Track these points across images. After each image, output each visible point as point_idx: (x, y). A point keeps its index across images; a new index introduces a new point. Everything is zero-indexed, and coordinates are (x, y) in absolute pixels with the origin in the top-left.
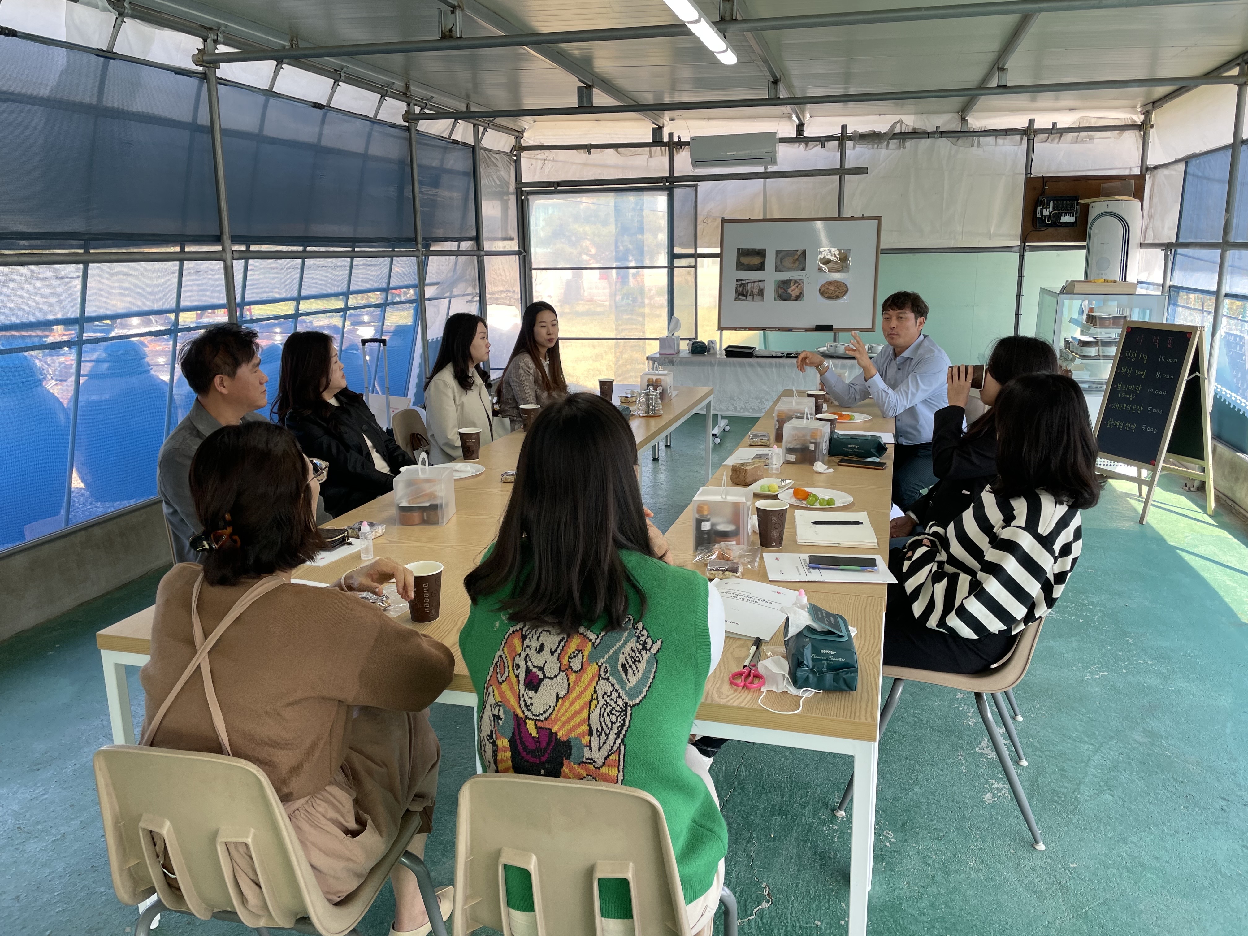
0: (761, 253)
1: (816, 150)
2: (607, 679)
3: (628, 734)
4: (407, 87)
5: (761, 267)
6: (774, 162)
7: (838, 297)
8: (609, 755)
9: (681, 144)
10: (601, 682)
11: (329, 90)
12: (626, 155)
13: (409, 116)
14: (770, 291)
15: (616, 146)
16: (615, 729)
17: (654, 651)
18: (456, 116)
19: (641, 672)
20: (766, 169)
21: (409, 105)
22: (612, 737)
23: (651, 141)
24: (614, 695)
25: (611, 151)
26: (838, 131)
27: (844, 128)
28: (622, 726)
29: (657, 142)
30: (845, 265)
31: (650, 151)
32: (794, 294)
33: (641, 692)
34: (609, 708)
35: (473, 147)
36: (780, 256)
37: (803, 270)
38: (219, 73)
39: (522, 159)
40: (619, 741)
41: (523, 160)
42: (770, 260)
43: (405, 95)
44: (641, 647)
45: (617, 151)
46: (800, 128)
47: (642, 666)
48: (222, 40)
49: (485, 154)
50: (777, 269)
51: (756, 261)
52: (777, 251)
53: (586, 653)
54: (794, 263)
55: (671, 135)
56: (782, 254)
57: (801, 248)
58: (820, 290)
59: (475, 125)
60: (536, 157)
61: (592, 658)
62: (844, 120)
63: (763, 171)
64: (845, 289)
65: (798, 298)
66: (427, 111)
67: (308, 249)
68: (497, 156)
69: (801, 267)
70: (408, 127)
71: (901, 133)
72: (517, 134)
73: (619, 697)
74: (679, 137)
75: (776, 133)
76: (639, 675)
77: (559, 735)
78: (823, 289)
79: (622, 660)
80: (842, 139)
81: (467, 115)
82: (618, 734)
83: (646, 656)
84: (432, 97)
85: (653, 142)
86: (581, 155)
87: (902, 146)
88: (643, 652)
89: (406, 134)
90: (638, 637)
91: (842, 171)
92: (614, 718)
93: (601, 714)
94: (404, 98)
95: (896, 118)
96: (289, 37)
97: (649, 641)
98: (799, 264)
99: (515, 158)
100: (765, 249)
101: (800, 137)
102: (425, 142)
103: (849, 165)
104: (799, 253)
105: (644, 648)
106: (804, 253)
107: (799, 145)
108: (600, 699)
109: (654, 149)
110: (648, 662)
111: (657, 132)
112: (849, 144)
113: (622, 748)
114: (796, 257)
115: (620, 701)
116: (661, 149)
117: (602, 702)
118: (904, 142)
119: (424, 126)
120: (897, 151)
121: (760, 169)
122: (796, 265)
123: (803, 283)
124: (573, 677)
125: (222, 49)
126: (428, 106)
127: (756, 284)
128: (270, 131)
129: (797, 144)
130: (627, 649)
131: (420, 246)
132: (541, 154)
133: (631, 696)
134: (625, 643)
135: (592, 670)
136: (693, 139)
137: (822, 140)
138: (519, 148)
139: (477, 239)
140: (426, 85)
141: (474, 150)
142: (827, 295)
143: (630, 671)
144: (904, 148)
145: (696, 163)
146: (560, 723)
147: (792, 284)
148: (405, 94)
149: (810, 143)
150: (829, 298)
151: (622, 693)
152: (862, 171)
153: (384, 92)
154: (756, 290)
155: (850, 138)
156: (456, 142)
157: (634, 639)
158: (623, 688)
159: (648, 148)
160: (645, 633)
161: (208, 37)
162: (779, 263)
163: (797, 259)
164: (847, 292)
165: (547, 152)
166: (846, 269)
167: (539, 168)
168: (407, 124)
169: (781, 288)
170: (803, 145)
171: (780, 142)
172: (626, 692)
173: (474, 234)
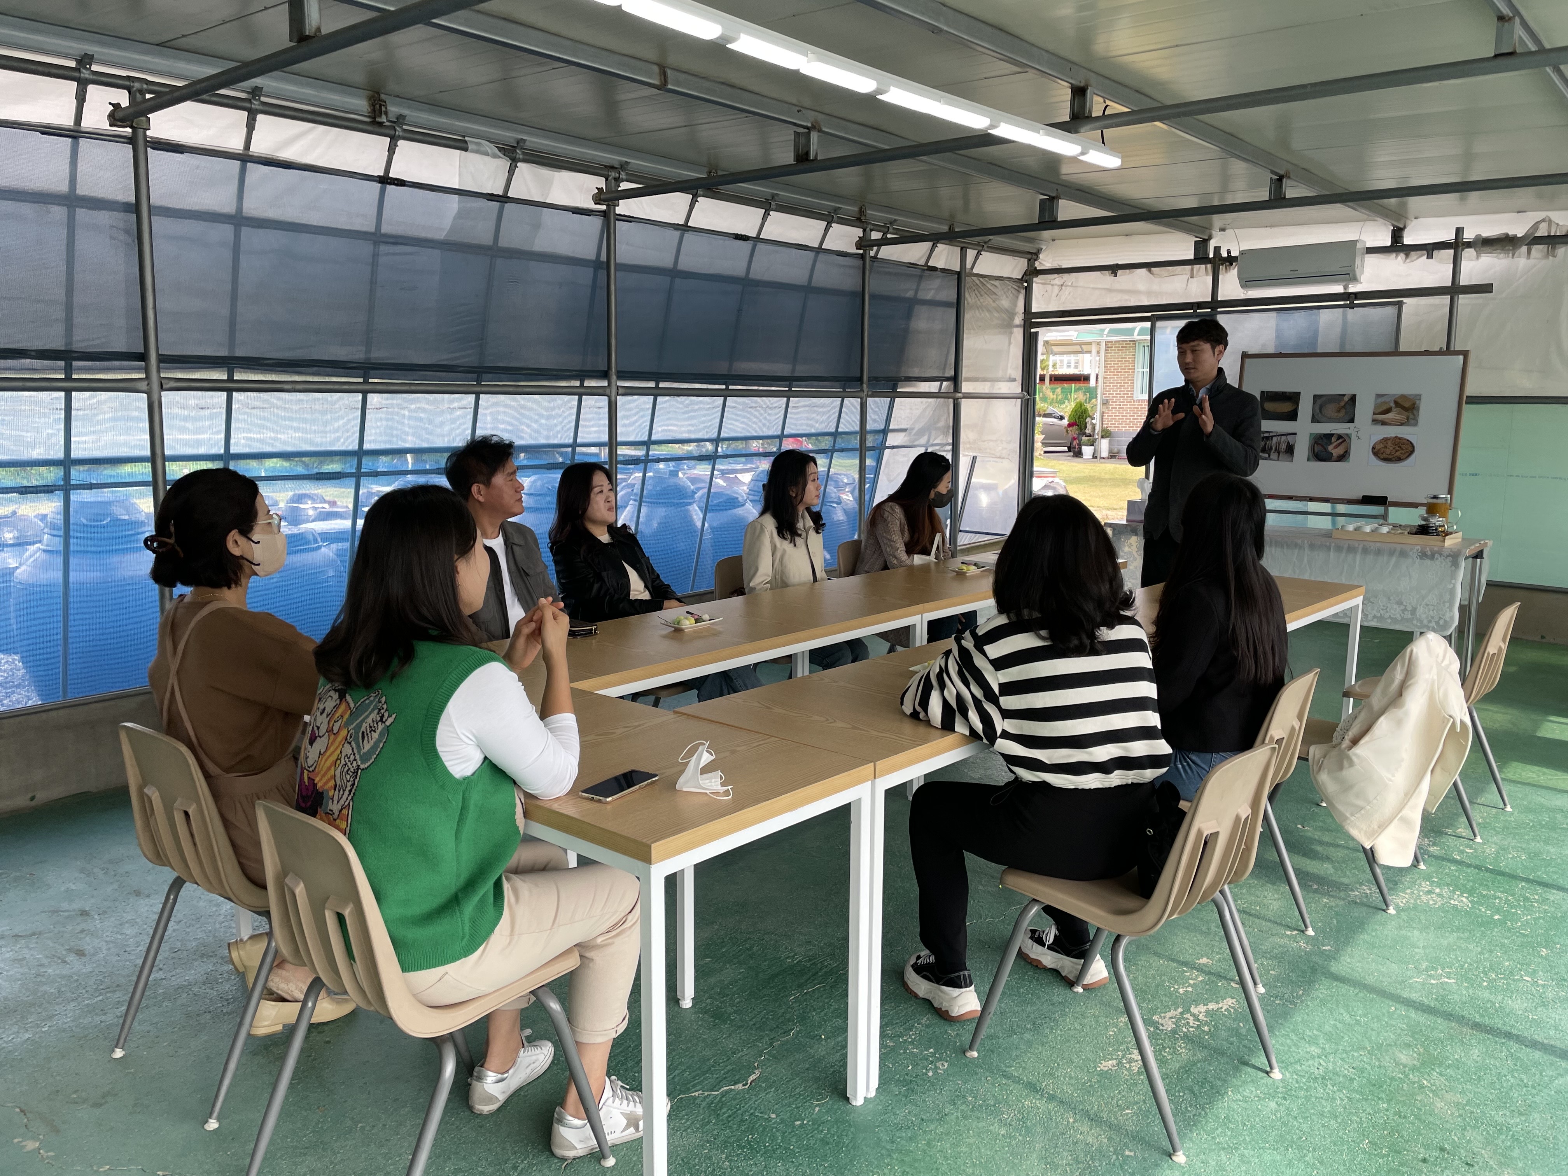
0: (1293, 398)
1: (1421, 261)
2: (350, 743)
3: (357, 793)
4: (862, 212)
5: (1292, 416)
6: (1354, 279)
7: (1399, 459)
8: (342, 809)
9: (1230, 260)
10: (346, 745)
11: (760, 221)
12: (1160, 276)
13: (864, 243)
14: (1302, 448)
15: (1148, 266)
16: (349, 788)
17: (388, 723)
18: (936, 238)
19: (374, 740)
20: (1345, 288)
21: (864, 230)
22: (347, 792)
23: (1192, 257)
24: (352, 758)
25: (1143, 271)
26: (1450, 236)
27: (1459, 231)
28: (353, 785)
29: (1200, 257)
30: (1411, 416)
31: (1192, 270)
32: (1336, 452)
33: (371, 758)
34: (346, 768)
35: (959, 274)
36: (1319, 402)
37: (1352, 420)
38: (619, 210)
39: (1034, 284)
40: (350, 798)
41: (1035, 286)
42: (1305, 408)
43: (859, 221)
44: (379, 719)
45: (1150, 271)
46: (1397, 234)
47: (375, 735)
48: (624, 177)
49: (978, 282)
50: (1315, 420)
51: (1286, 407)
52: (1315, 396)
53: (344, 719)
54: (1339, 411)
55: (1217, 249)
56: (1323, 399)
57: (1348, 391)
58: (1373, 448)
59: (962, 249)
60: (1052, 282)
61: (347, 724)
62: (1459, 221)
63: (1342, 291)
64: (1410, 449)
65: (1343, 457)
66: (889, 236)
67: (731, 387)
68: (997, 283)
69: (1348, 418)
70: (862, 255)
71: (1549, 236)
72: (1030, 256)
73: (355, 760)
74: (1229, 252)
75: (1356, 242)
76: (372, 742)
77: (319, 786)
78: (1378, 447)
79: (363, 729)
80: (1457, 245)
81: (950, 237)
82: (350, 791)
83: (381, 726)
84: (895, 220)
85: (1195, 258)
86: (1105, 278)
87: (1551, 253)
88: (380, 723)
89: (859, 262)
90: (380, 710)
91: (1454, 290)
92: (348, 777)
93: (342, 773)
94: (858, 224)
95: (1541, 215)
96: (706, 169)
97: (386, 715)
98: (1346, 412)
99: (1025, 284)
100: (1299, 393)
101: (1397, 245)
102: (887, 270)
103: (1464, 281)
104: (1346, 399)
105: (381, 720)
106: (1353, 398)
107: (1397, 256)
108: (342, 759)
109: (1196, 267)
110: (381, 732)
111: (1201, 246)
112: (1469, 253)
113: (351, 804)
114: (1342, 404)
115: (355, 764)
116: (1206, 268)
117: (343, 762)
118: (1554, 248)
119: (887, 252)
120: (1544, 261)
121: (1338, 289)
122: (1341, 415)
123: (1350, 438)
124: (332, 737)
125: (625, 186)
126: (891, 230)
127: (1283, 438)
128: (685, 264)
129: (1394, 255)
130: (369, 720)
131: (865, 386)
132: (1057, 279)
133: (364, 760)
134: (370, 714)
135: (344, 733)
136: (1242, 253)
137: (1430, 249)
138: (1032, 273)
139: (955, 380)
140: (889, 208)
141: (960, 277)
142: (1384, 456)
143: (366, 738)
144: (1554, 256)
145: (1246, 283)
146: (320, 776)
147: (1334, 439)
148: (859, 219)
149: (1413, 253)
150: (1386, 460)
151: (357, 757)
152: (1485, 288)
153: (830, 218)
154: (1283, 447)
155: (1469, 245)
156: (935, 269)
157: (377, 711)
158: (359, 752)
159: (1189, 267)
160: (385, 706)
161: (609, 176)
162: (1318, 411)
163: (1343, 407)
164: (1412, 452)
165: (1066, 276)
166: (1412, 422)
167: (1055, 294)
168: (861, 252)
169: (1318, 444)
170: (1402, 256)
171: (1367, 253)
172: (361, 757)
173: (952, 373)
